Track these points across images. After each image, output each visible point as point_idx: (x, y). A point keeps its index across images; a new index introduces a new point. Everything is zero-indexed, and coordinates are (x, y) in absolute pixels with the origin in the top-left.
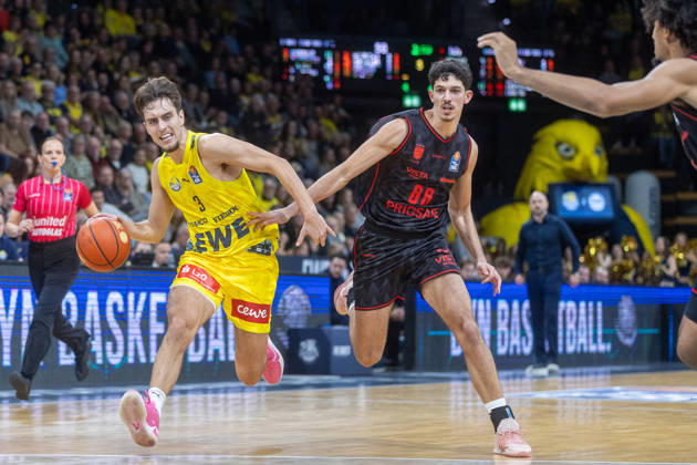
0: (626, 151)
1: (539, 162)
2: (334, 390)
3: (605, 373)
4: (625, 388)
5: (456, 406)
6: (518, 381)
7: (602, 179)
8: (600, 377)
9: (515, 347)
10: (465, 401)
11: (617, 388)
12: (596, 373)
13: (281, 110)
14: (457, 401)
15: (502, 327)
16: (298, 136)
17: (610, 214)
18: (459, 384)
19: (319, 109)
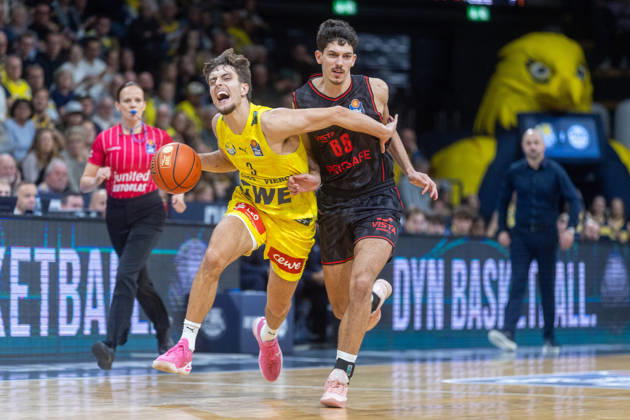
0: (614, 73)
1: (505, 85)
2: (244, 373)
3: (589, 353)
4: (613, 372)
5: (401, 393)
6: (478, 363)
7: (586, 108)
8: (583, 359)
9: (475, 321)
10: (412, 388)
11: (604, 373)
12: (578, 354)
13: (178, 17)
14: (400, 386)
15: (458, 293)
16: (200, 48)
17: (595, 152)
18: (404, 366)
19: (227, 16)
